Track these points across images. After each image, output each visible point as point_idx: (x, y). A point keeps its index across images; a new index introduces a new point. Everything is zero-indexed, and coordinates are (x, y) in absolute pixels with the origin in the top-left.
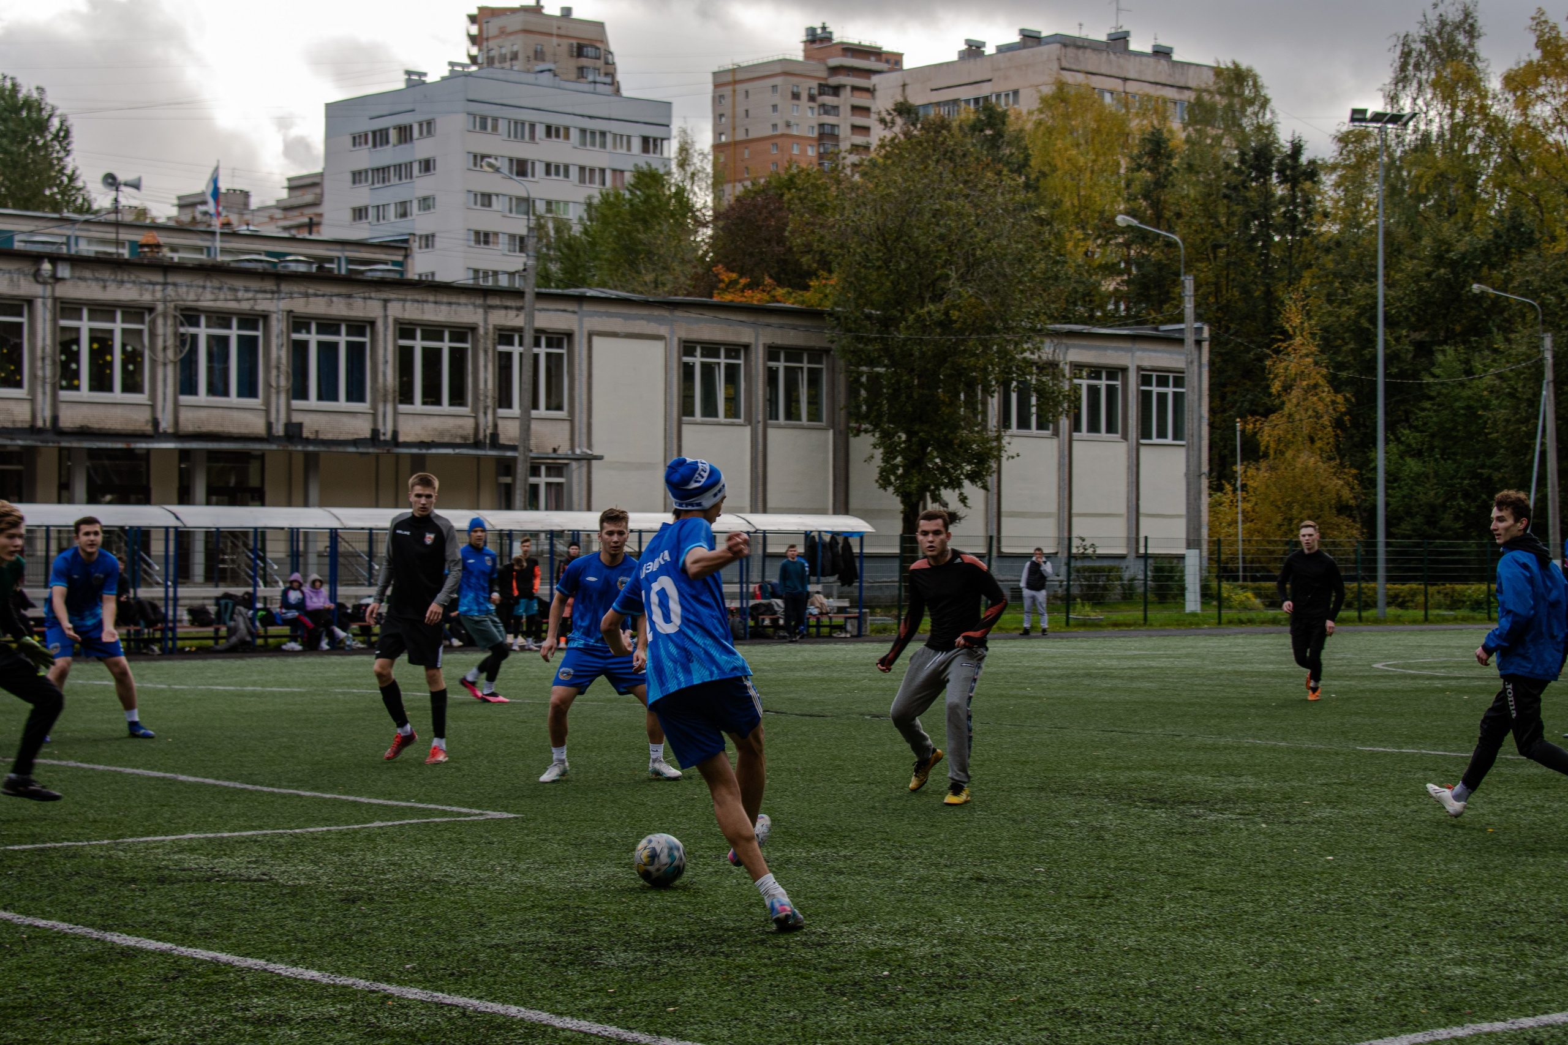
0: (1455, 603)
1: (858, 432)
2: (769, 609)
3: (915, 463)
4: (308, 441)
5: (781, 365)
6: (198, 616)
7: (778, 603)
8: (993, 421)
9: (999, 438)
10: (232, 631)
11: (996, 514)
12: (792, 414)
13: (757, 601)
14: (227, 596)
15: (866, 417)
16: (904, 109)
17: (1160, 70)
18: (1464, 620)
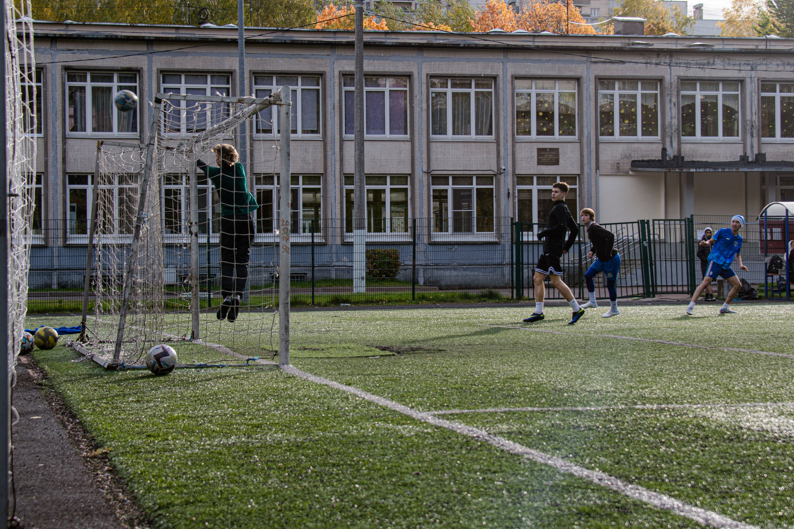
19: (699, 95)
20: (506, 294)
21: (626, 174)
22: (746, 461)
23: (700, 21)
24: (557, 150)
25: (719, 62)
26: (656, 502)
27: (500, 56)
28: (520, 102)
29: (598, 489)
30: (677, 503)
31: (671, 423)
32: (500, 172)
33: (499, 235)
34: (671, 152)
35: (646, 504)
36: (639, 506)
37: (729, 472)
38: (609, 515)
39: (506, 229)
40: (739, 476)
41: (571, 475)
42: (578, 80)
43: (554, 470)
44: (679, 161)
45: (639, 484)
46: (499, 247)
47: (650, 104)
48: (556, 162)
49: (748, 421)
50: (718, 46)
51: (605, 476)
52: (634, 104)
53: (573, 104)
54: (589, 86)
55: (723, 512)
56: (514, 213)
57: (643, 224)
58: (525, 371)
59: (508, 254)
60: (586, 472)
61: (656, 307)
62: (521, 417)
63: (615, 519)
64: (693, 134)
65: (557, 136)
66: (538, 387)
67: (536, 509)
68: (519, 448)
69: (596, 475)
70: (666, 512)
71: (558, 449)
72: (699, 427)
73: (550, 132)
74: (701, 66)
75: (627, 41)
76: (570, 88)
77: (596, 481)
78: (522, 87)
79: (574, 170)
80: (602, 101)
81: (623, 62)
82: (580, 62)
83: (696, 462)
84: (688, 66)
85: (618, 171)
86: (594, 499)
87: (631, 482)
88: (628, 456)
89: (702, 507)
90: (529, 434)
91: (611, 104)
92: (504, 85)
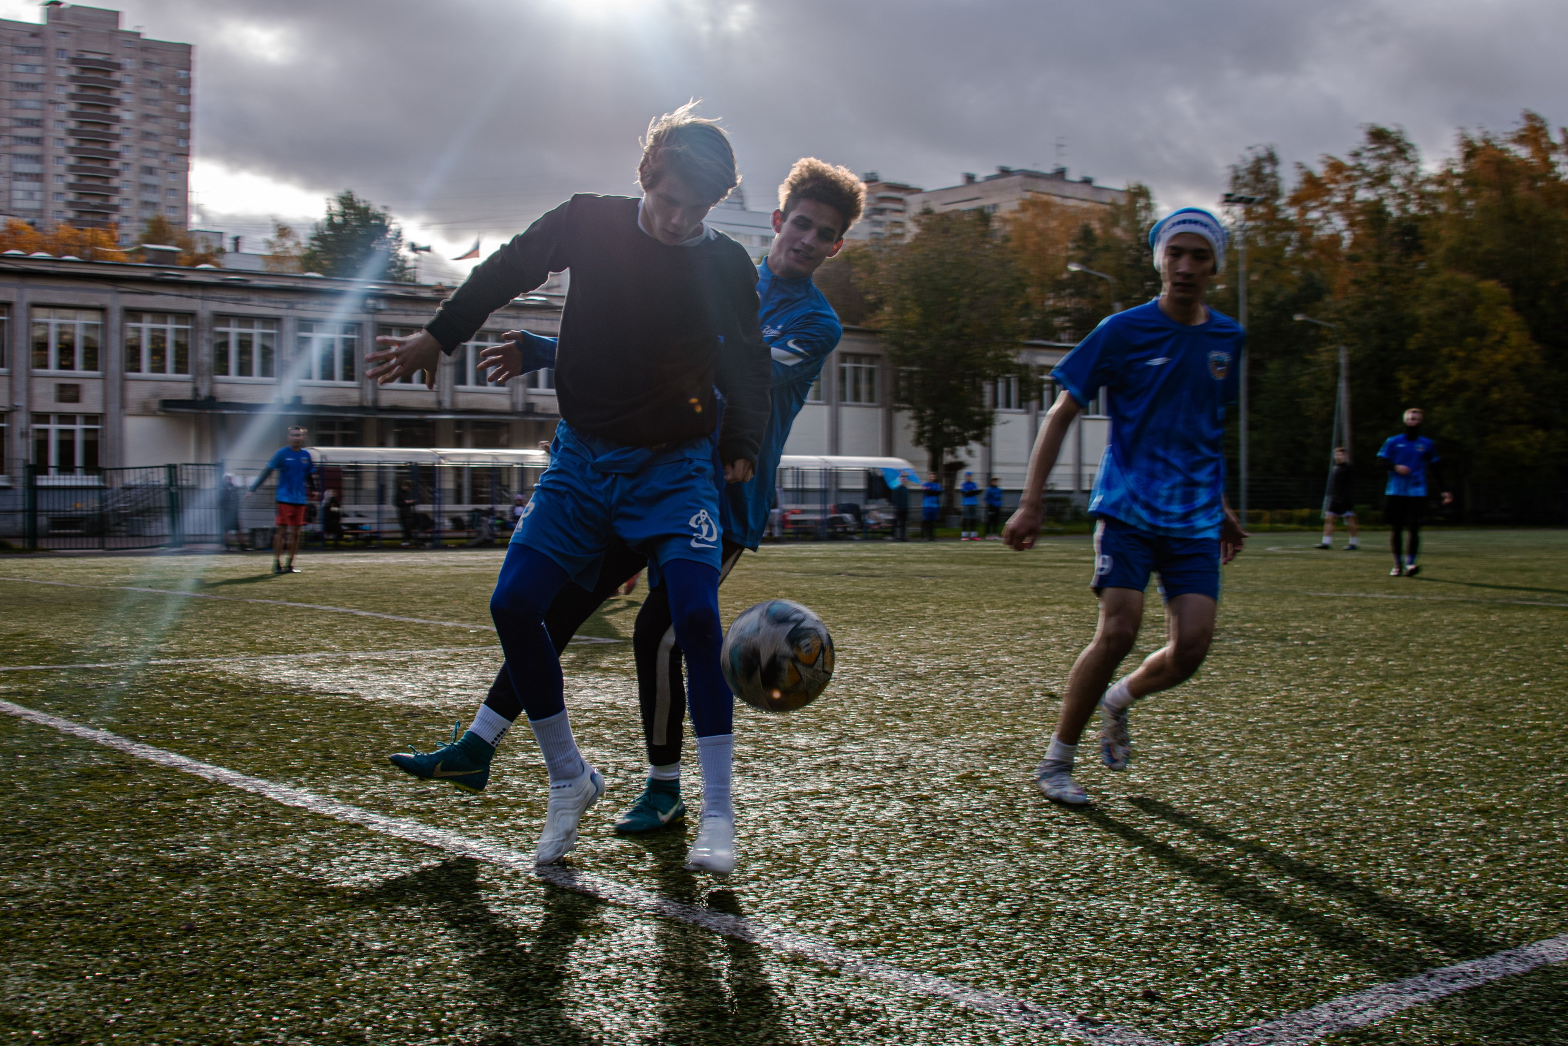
0: (1289, 520)
1: (899, 409)
2: (841, 520)
3: (937, 430)
4: (538, 414)
5: (848, 365)
6: (457, 523)
7: (848, 516)
8: (988, 401)
9: (992, 413)
10: (480, 532)
11: (989, 462)
12: (857, 397)
13: (832, 516)
14: (477, 510)
15: (904, 400)
16: (927, 212)
17: (1084, 192)
18: (1295, 530)
19: (234, 331)
20: (18, 544)
21: (153, 414)
22: (262, 716)
23: (236, 255)
24: (77, 386)
25: (256, 299)
26: (163, 760)
27: (15, 281)
28: (38, 332)
29: (102, 749)
30: (183, 760)
31: (187, 677)
32: (13, 409)
33: (12, 479)
34: (204, 392)
35: (152, 762)
36: (145, 765)
37: (243, 726)
38: (112, 776)
39: (19, 472)
40: (253, 730)
41: (74, 736)
42: (102, 310)
43: (55, 731)
44: (211, 402)
45: (148, 743)
46: (11, 492)
47: (182, 340)
48: (76, 399)
49: (267, 674)
50: (256, 282)
51: (110, 735)
52: (164, 340)
53: (97, 337)
54: (115, 318)
55: (233, 768)
56: (28, 454)
57: (172, 469)
58: (33, 625)
59: (20, 500)
60: (90, 733)
61: (182, 558)
62: (23, 676)
63: (118, 780)
64: (226, 372)
65: (79, 371)
66: (45, 644)
67: (32, 773)
68: (18, 709)
69: (101, 736)
70: (172, 770)
71: (61, 709)
72: (217, 681)
73: (71, 367)
74: (237, 301)
75: (157, 271)
76: (94, 319)
77: (101, 741)
78: (40, 315)
79: (96, 408)
80: (130, 335)
81: (152, 294)
82: (106, 292)
83: (208, 718)
84: (222, 300)
85: (145, 411)
86: (97, 760)
87: (138, 741)
88: (137, 713)
89: (211, 764)
90: (30, 694)
91: (139, 338)
92: (20, 312)
